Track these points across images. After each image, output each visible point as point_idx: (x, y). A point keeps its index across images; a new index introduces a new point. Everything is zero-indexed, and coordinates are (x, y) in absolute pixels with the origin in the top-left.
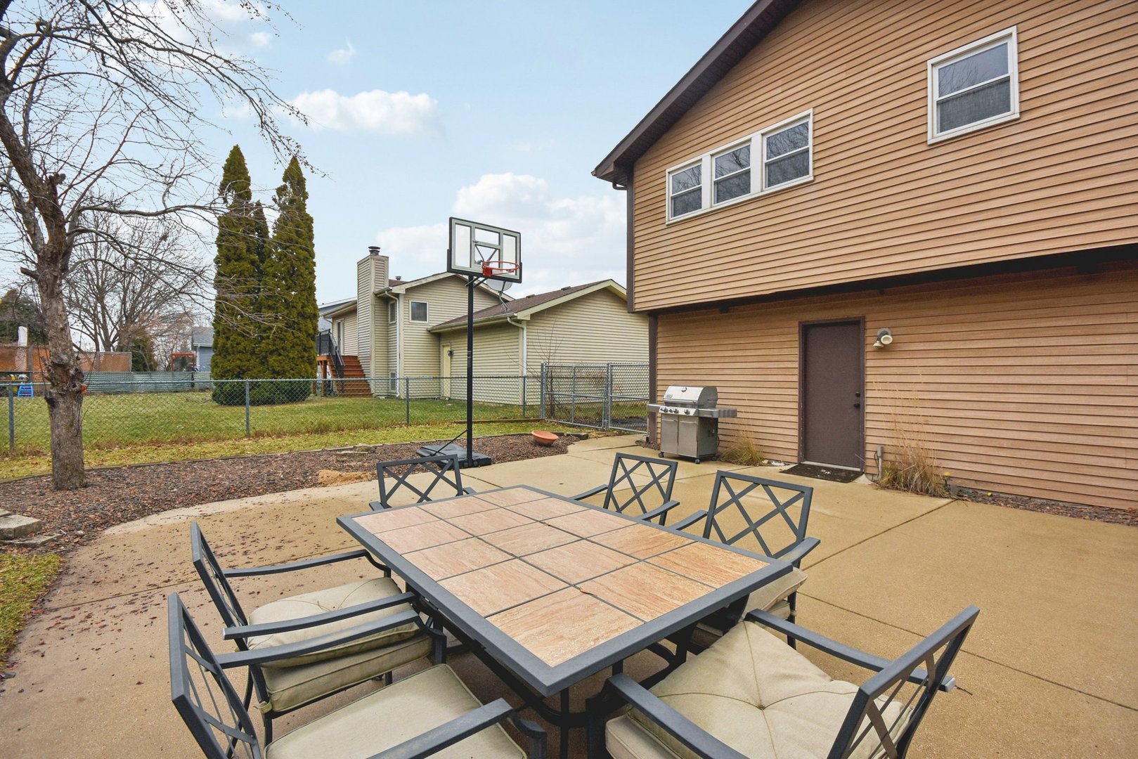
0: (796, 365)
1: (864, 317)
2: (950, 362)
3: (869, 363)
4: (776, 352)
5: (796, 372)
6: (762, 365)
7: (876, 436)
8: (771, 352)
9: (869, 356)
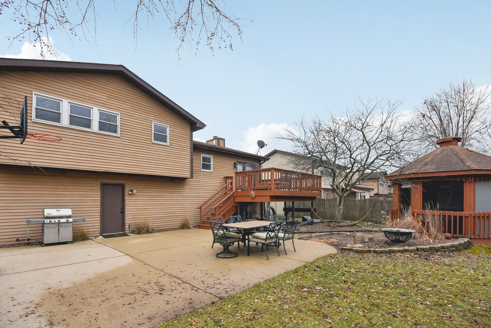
0: (99, 199)
1: (125, 184)
2: (148, 198)
3: (126, 198)
4: (89, 193)
5: (99, 201)
6: (82, 198)
7: (129, 220)
8: (87, 193)
9: (126, 196)
